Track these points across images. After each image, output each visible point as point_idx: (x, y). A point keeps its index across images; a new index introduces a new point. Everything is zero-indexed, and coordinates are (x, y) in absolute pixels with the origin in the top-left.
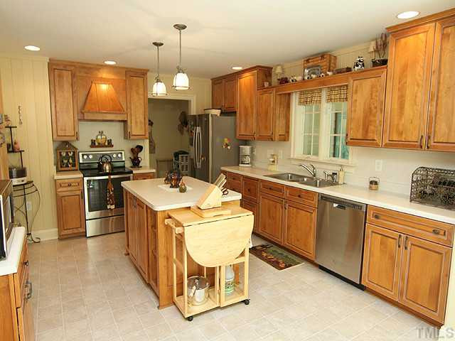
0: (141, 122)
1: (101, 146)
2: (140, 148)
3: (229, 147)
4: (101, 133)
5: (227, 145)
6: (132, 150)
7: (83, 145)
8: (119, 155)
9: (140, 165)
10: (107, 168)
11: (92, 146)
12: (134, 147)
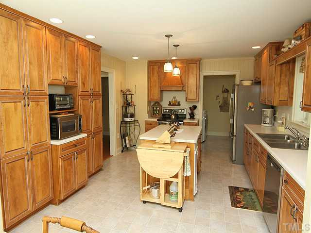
0: (194, 91)
1: (173, 105)
2: (195, 107)
3: (253, 110)
4: (174, 98)
5: (251, 108)
6: (190, 108)
7: (165, 104)
8: (183, 111)
9: (195, 117)
10: (173, 117)
11: (169, 105)
12: (191, 106)
